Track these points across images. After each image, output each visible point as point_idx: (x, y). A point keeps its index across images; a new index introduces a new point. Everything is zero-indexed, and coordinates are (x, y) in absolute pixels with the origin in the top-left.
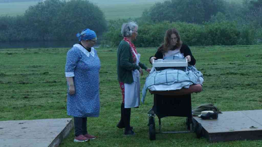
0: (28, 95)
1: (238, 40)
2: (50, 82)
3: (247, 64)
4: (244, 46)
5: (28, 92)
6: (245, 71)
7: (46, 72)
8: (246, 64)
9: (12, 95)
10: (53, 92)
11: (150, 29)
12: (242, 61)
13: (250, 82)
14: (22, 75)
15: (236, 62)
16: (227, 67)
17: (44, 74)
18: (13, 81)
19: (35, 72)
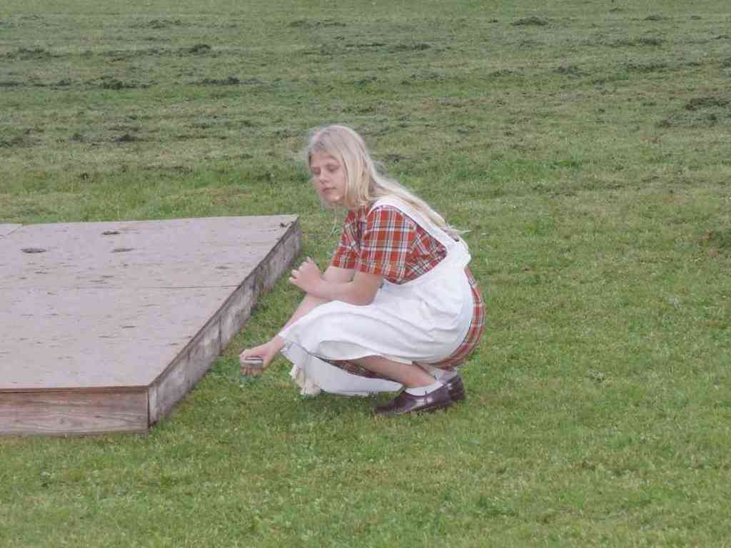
0: (136, 130)
2: (214, 82)
5: (134, 118)
7: (201, 47)
9: (77, 130)
10: (229, 120)
14: (111, 54)
17: (194, 50)
18: (79, 79)
19: (158, 45)
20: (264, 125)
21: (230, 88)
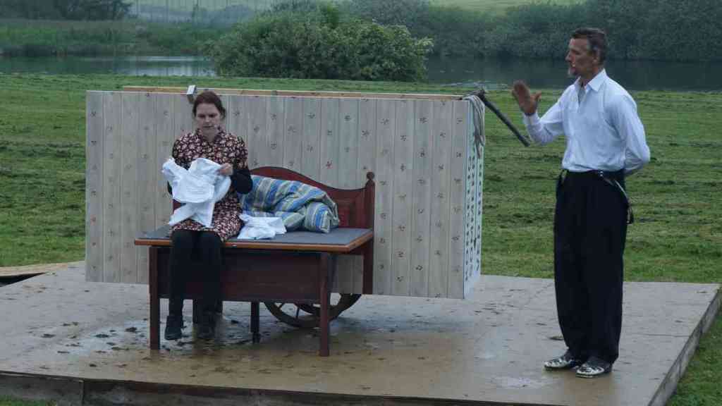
20: (693, 214)
21: (668, 187)
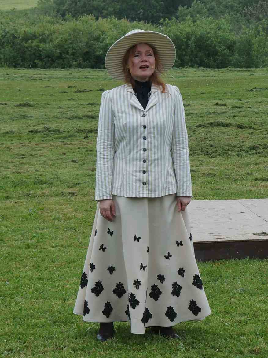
1: (231, 58)
3: (250, 106)
4: (244, 71)
6: (247, 119)
8: (248, 106)
11: (54, 32)
12: (241, 100)
13: (255, 143)
15: (228, 102)
16: (211, 111)
